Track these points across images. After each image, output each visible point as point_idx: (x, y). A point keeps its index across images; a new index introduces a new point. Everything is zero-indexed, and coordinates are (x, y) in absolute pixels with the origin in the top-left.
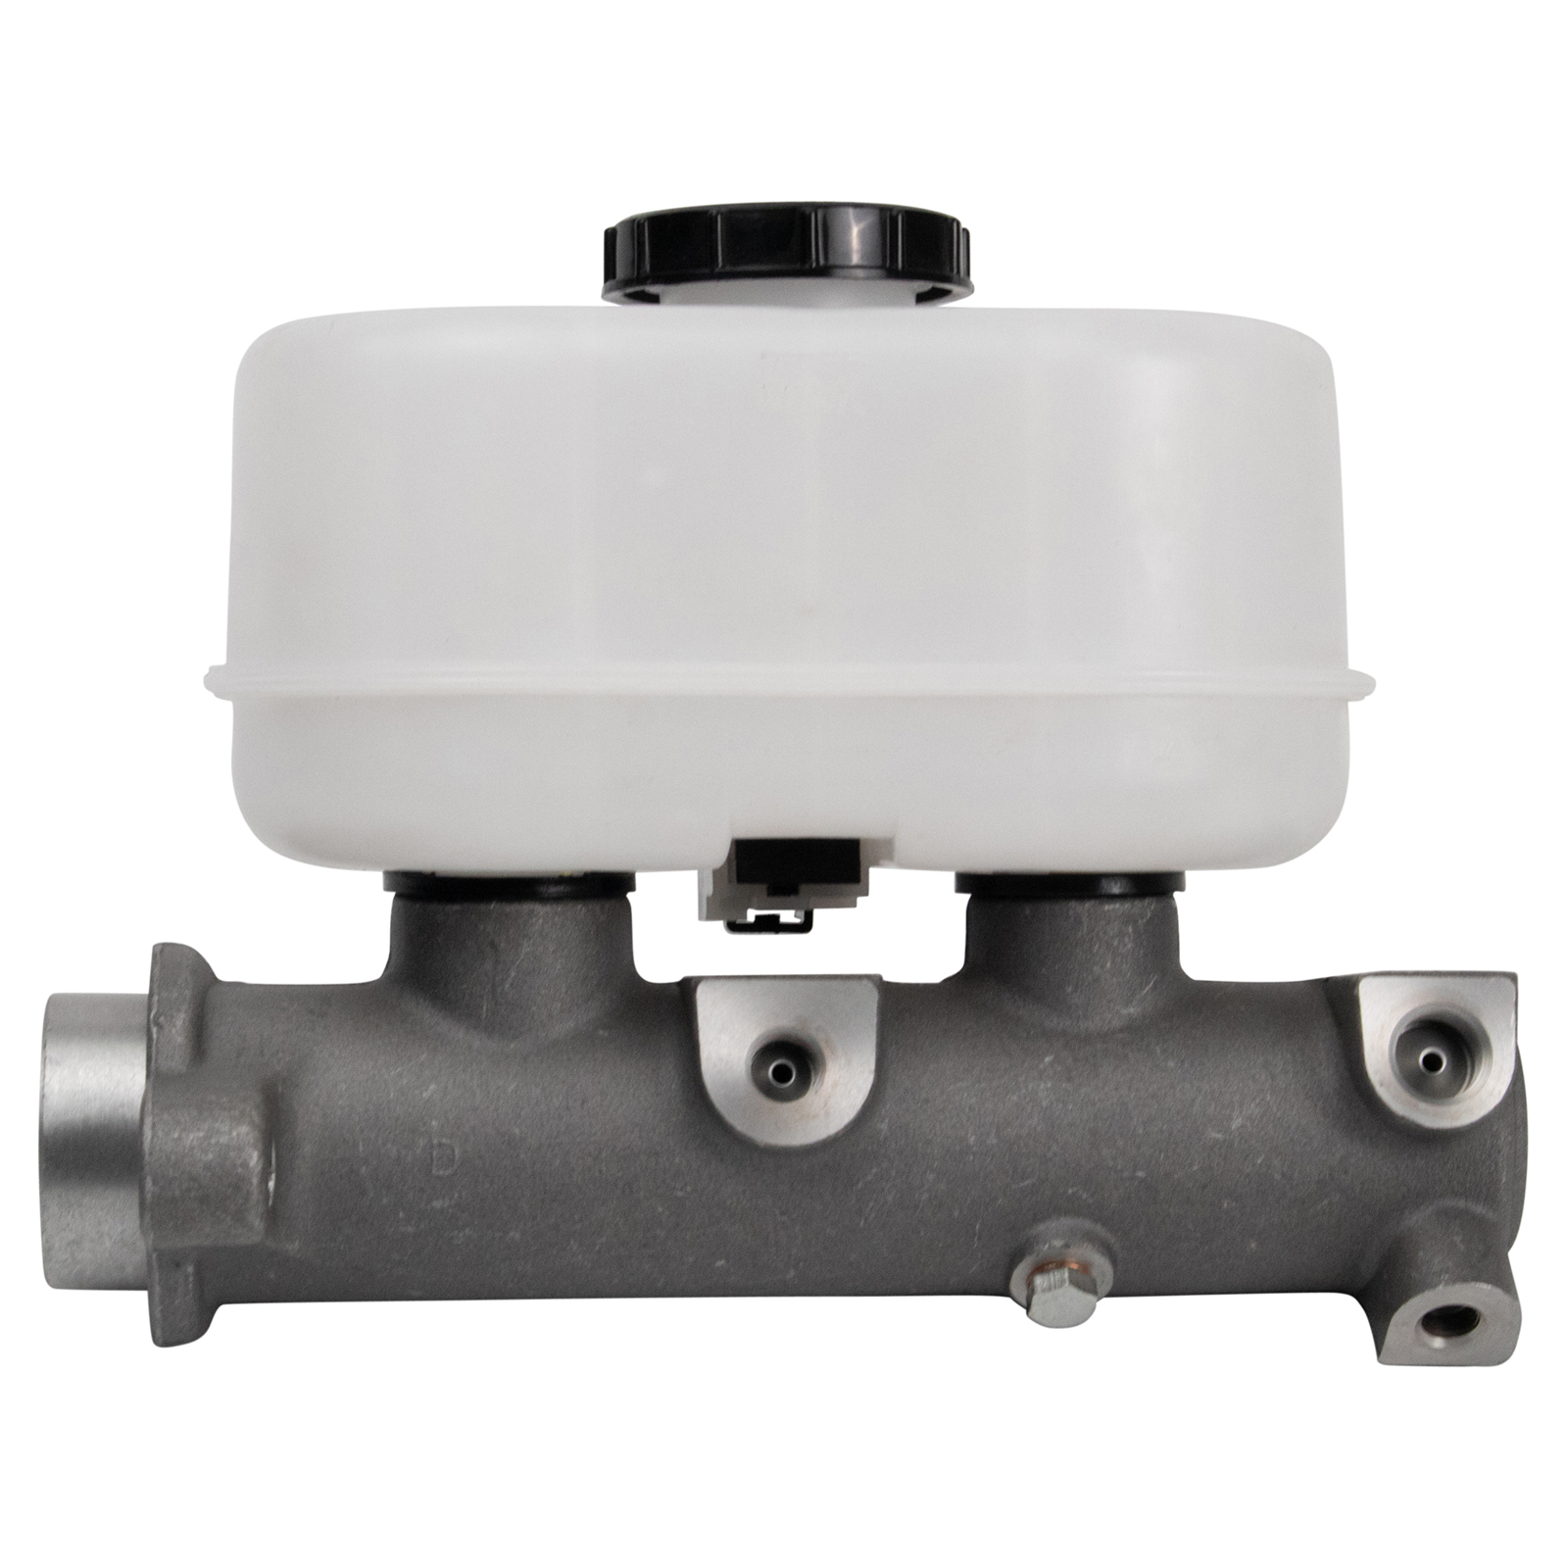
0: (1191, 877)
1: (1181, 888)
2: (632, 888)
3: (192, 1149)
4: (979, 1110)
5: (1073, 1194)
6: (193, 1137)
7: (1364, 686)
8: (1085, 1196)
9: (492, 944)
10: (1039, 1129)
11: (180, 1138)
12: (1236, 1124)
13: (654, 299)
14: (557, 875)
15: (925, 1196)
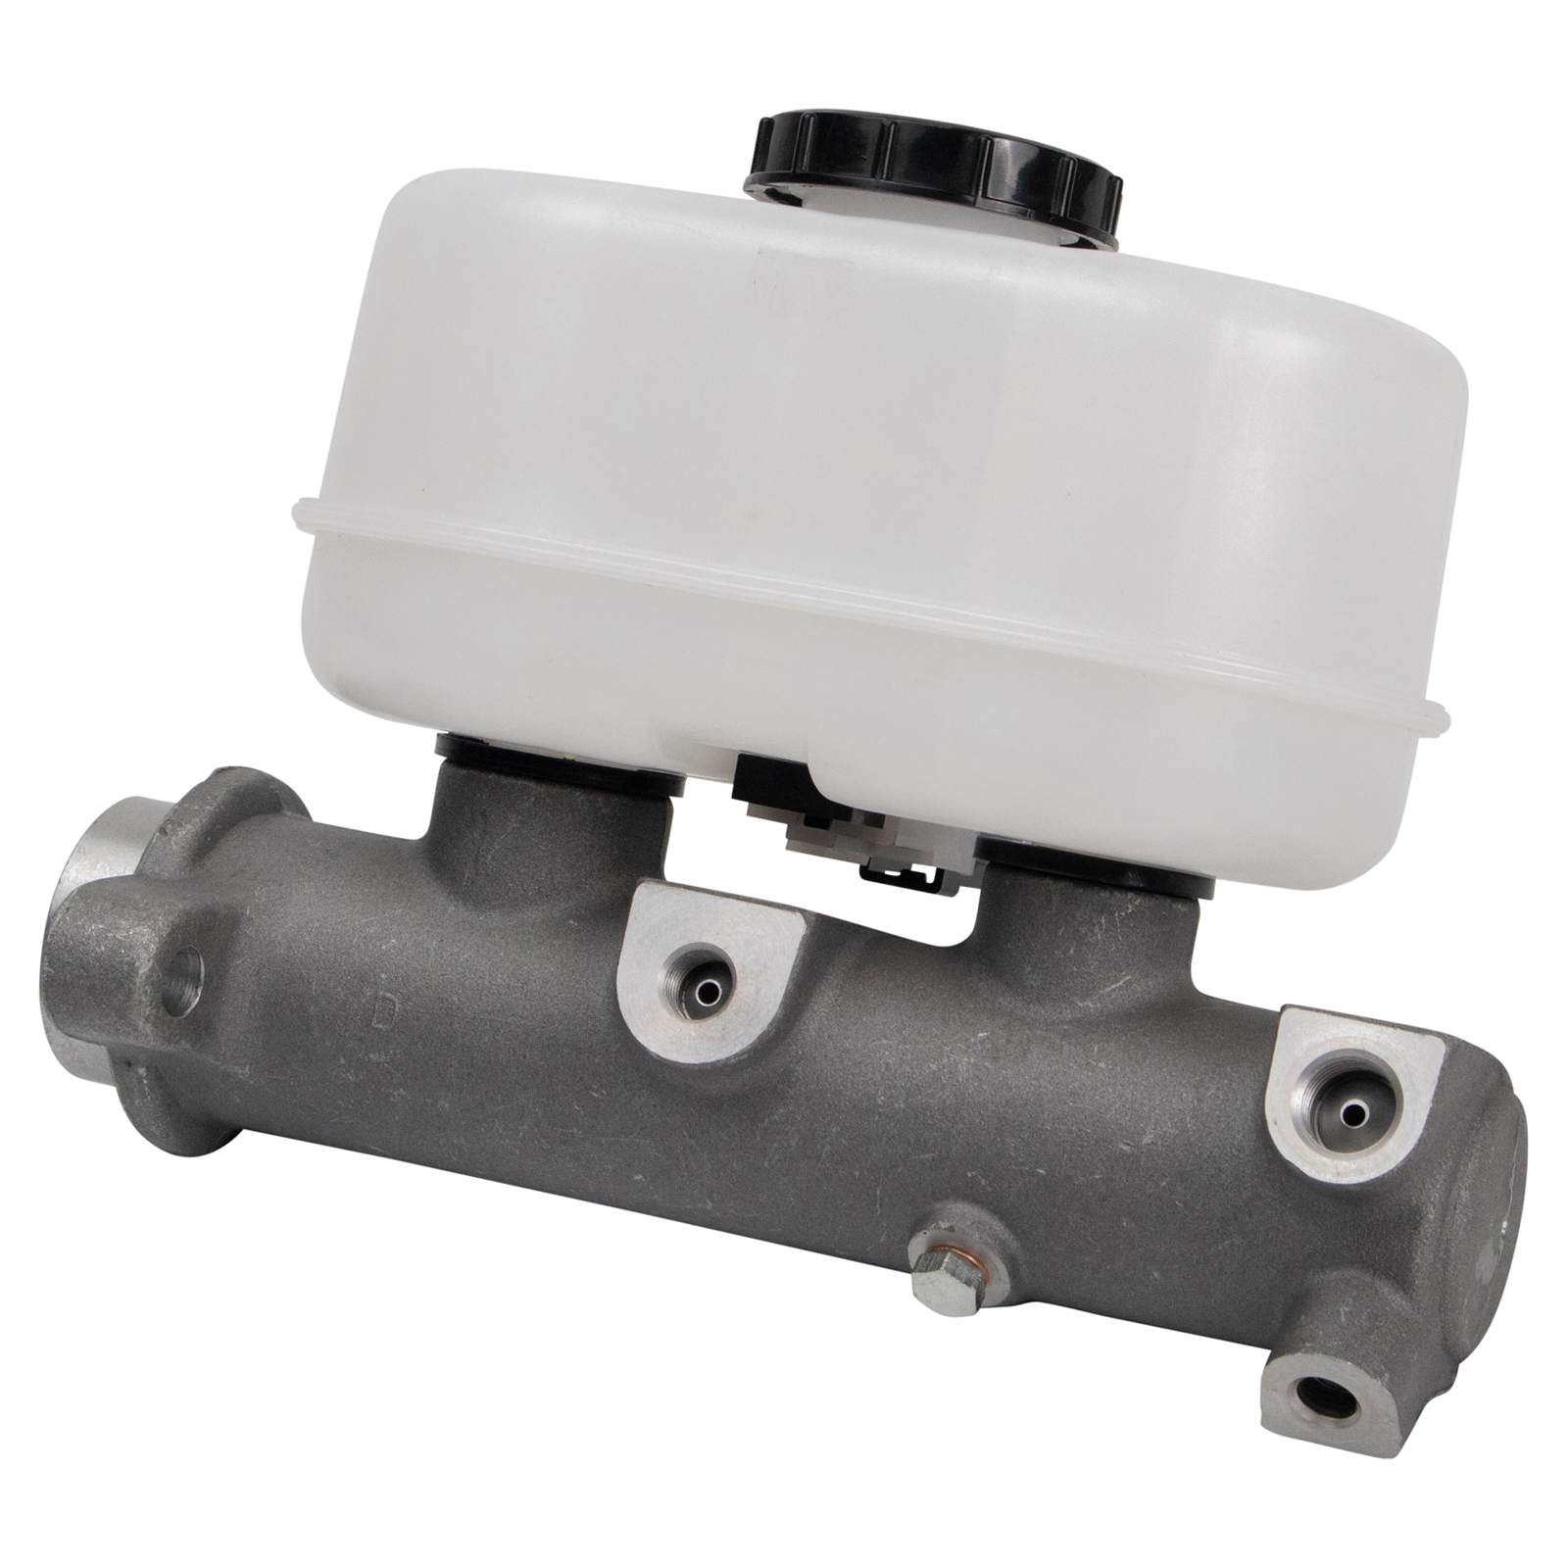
0: (1220, 886)
1: (1209, 896)
2: (678, 793)
3: (89, 937)
4: (896, 1070)
5: (973, 1177)
6: (93, 928)
7: (1436, 721)
8: (983, 1182)
9: (483, 814)
10: (948, 1102)
11: (83, 927)
12: (1146, 1140)
13: (795, 201)
14: (561, 757)
15: (828, 1148)
